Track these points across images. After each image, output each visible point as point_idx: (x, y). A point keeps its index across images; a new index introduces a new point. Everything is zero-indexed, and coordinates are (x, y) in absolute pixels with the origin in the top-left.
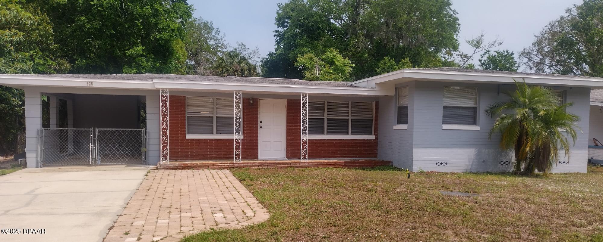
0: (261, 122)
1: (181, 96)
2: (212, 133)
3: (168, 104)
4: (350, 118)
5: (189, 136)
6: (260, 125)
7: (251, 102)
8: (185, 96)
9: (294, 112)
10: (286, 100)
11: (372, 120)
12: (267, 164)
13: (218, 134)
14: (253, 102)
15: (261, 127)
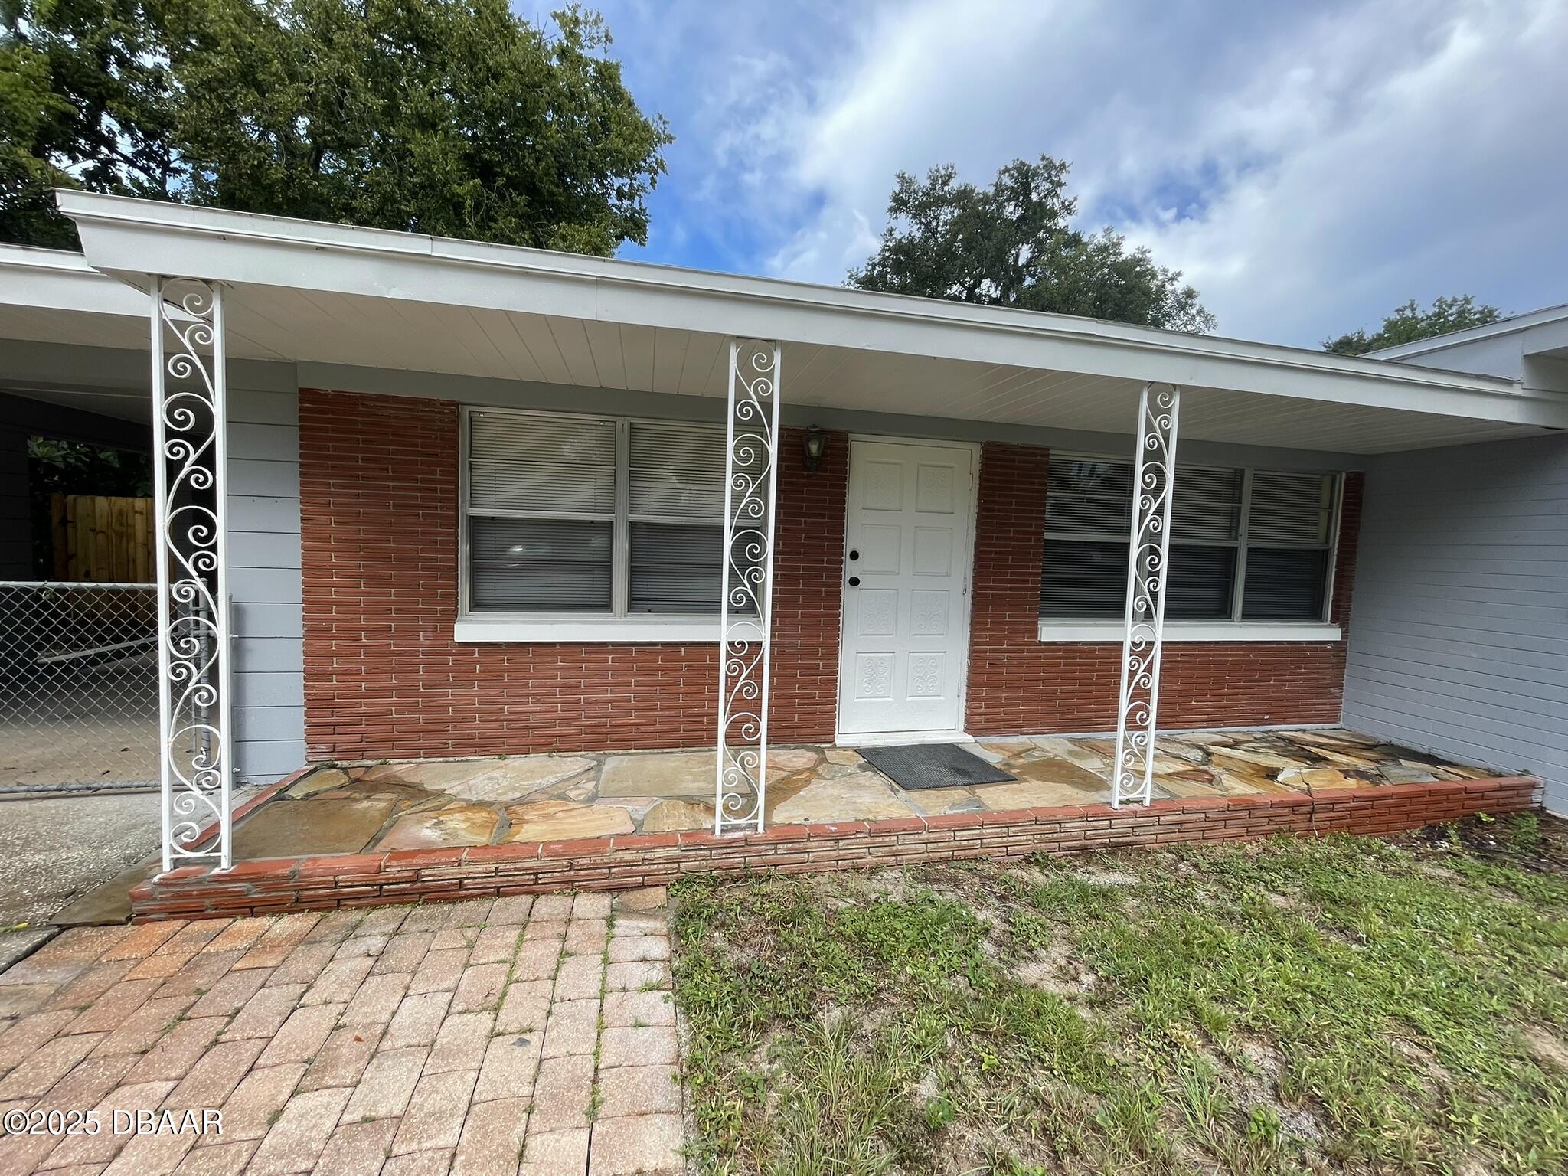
0: (854, 556)
1: (431, 403)
2: (606, 606)
3: (218, 407)
4: (1243, 546)
5: (471, 629)
6: (849, 569)
7: (814, 448)
8: (457, 404)
9: (1016, 511)
10: (976, 451)
11: (1325, 555)
12: (925, 835)
13: (635, 617)
14: (824, 451)
15: (854, 582)
